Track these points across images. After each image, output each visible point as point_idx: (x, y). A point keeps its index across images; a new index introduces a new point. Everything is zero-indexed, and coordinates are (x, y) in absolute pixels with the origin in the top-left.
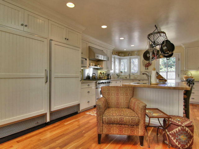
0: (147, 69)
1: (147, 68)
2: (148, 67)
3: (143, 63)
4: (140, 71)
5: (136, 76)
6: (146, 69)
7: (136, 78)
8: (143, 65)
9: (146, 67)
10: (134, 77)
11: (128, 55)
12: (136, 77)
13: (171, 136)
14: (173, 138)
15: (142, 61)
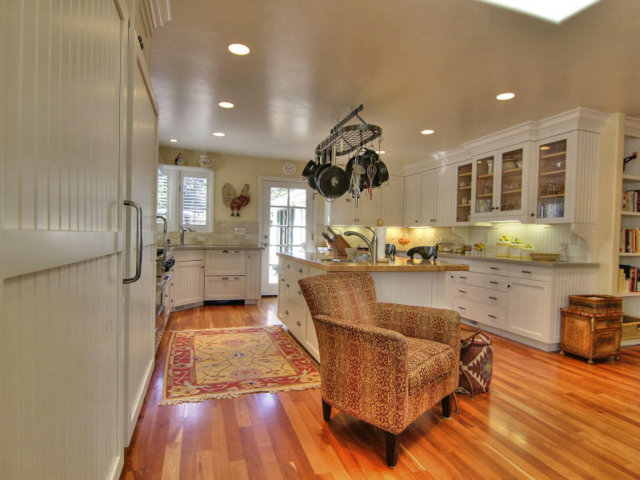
0: (238, 215)
1: (235, 212)
2: (239, 208)
3: (223, 194)
4: (215, 221)
5: (203, 235)
6: (233, 215)
7: (201, 243)
8: (225, 200)
9: (233, 208)
10: (196, 239)
11: (176, 162)
12: (200, 238)
13: (471, 372)
14: (475, 376)
15: (223, 189)
